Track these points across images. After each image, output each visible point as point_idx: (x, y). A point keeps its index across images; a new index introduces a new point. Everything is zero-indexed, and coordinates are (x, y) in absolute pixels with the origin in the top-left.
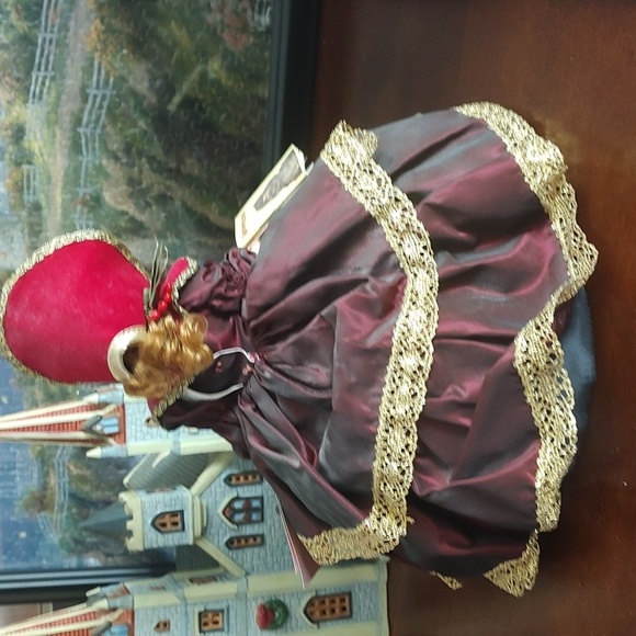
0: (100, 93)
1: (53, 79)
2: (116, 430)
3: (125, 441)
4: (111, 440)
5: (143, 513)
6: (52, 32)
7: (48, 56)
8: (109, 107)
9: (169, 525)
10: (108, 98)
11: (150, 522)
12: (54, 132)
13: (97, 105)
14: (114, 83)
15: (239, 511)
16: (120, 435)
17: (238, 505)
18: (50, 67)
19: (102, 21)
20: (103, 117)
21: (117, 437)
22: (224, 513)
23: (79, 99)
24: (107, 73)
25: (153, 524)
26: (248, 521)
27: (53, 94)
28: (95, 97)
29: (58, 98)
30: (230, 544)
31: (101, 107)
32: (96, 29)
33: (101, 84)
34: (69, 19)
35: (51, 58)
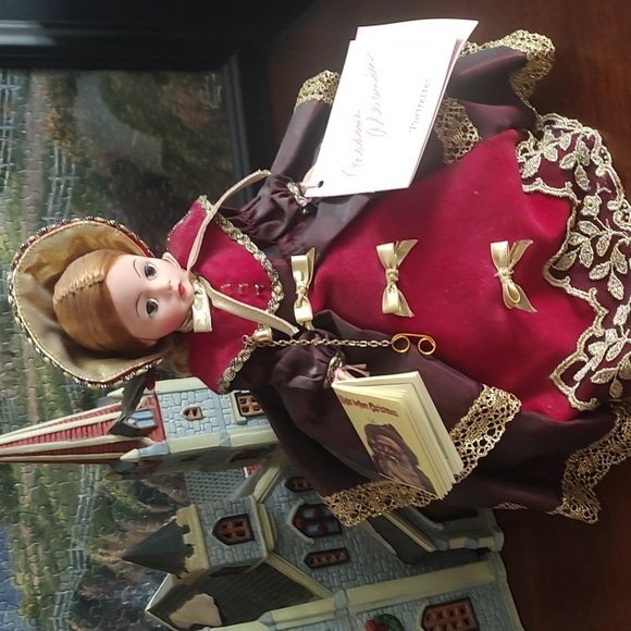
0: (63, 180)
1: (13, 169)
2: (151, 423)
3: (165, 438)
4: (147, 440)
5: (201, 521)
6: (8, 124)
7: (6, 147)
8: (73, 193)
9: (234, 535)
10: (72, 184)
11: (210, 532)
12: (18, 223)
13: (61, 192)
14: (76, 169)
15: (311, 521)
16: (156, 430)
17: (309, 514)
18: (9, 159)
19: (58, 111)
20: (69, 204)
21: (154, 433)
22: (294, 523)
23: (41, 189)
24: (69, 160)
25: (215, 533)
26: (324, 533)
27: (15, 184)
28: (59, 184)
29: (20, 189)
30: (309, 561)
31: (65, 195)
32: (53, 118)
33: (63, 171)
34: (24, 110)
35: (9, 150)
